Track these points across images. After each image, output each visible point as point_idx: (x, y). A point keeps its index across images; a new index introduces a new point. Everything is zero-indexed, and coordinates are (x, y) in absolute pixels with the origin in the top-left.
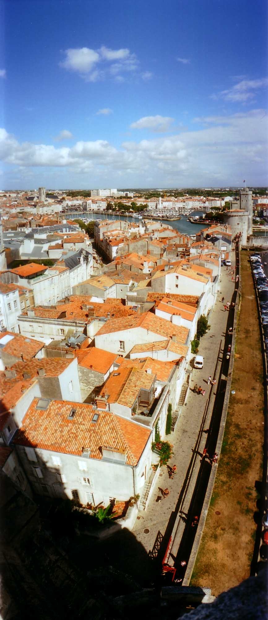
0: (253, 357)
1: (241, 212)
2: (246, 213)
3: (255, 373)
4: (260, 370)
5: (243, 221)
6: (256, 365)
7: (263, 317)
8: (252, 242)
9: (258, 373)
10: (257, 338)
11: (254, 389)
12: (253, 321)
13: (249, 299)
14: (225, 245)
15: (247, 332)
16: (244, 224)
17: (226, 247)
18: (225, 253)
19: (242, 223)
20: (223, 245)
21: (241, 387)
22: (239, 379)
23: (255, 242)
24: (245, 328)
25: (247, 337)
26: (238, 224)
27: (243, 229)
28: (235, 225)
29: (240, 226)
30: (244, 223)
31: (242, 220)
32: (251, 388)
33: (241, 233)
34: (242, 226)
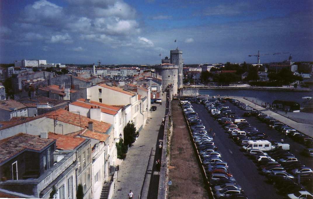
0: (189, 167)
1: (171, 65)
2: (176, 67)
3: (194, 179)
4: (200, 176)
5: (174, 74)
6: (194, 173)
7: (195, 137)
8: (182, 93)
9: (197, 178)
10: (191, 153)
11: (196, 193)
12: (185, 142)
13: (180, 128)
14: (155, 85)
15: (180, 149)
16: (174, 77)
17: (156, 88)
18: (156, 93)
19: (173, 75)
20: (154, 85)
21: (181, 193)
22: (177, 186)
23: (185, 93)
24: (178, 147)
25: (180, 153)
26: (169, 76)
27: (173, 81)
28: (166, 78)
29: (170, 79)
30: (175, 75)
31: (172, 72)
32: (192, 192)
33: (172, 84)
34: (172, 78)
